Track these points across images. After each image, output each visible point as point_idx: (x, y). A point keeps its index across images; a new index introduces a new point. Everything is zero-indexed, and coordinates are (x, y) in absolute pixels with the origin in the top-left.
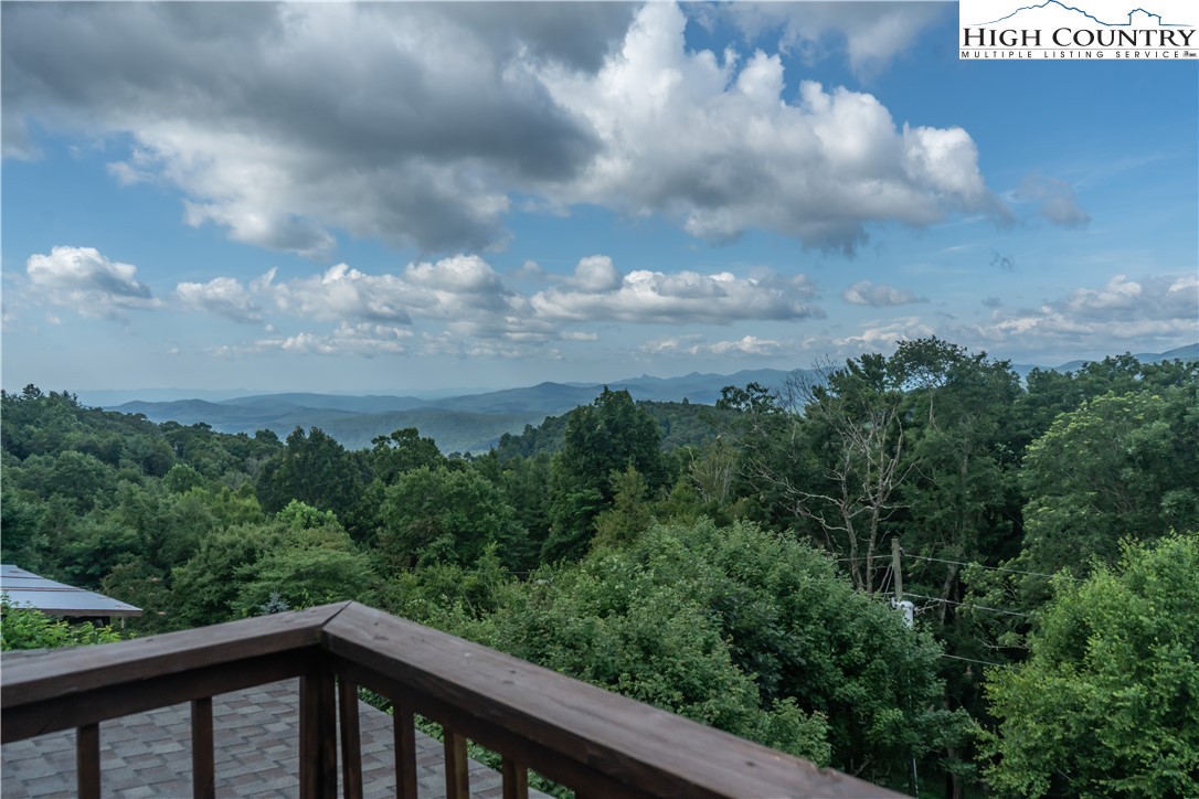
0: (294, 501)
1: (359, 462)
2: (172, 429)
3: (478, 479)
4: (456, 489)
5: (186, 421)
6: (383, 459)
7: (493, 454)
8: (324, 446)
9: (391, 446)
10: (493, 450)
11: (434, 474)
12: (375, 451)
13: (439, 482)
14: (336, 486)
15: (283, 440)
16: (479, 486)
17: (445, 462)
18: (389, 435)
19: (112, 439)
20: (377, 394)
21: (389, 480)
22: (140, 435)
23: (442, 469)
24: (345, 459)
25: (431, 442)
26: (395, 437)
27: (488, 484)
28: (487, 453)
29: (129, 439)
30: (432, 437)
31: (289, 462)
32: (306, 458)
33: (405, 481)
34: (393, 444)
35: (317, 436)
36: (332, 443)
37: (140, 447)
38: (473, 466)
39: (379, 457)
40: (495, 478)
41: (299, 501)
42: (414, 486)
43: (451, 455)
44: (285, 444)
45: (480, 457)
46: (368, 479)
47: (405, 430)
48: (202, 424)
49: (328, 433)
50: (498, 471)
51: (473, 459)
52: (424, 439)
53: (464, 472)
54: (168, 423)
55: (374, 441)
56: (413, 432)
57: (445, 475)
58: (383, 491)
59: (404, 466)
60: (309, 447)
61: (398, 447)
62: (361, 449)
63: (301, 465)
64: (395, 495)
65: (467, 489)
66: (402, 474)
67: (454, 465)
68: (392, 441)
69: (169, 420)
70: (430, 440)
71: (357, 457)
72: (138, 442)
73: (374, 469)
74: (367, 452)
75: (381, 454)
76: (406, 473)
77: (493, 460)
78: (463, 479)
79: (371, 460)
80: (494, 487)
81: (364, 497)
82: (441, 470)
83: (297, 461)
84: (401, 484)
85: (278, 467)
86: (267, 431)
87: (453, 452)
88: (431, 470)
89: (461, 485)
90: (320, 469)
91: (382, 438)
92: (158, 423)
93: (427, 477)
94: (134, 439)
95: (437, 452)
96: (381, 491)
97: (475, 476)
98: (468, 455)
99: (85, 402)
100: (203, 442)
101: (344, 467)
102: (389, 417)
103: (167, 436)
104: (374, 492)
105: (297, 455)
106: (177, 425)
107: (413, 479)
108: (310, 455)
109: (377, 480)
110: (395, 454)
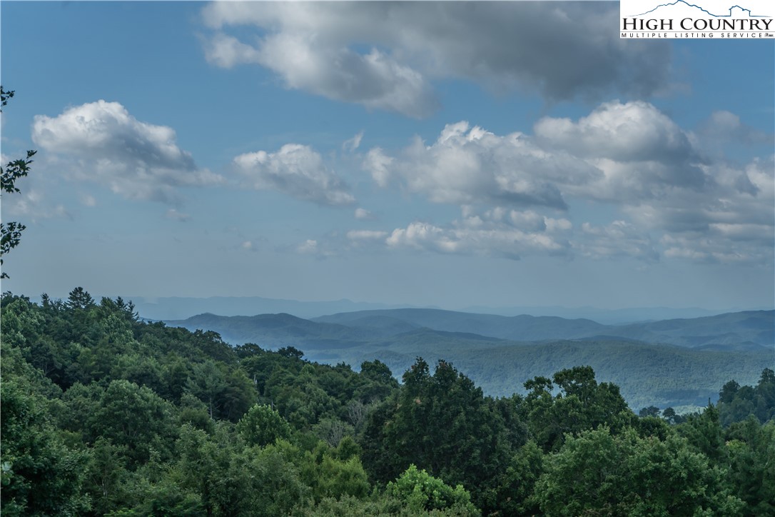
0: (413, 467)
1: (506, 415)
2: (250, 355)
3: (684, 452)
4: (651, 466)
5: (270, 344)
6: (541, 411)
7: (711, 414)
8: (455, 388)
9: (554, 393)
10: (711, 407)
11: (617, 439)
12: (529, 399)
13: (625, 452)
14: (471, 450)
15: (398, 377)
16: (686, 461)
17: (635, 422)
18: (550, 376)
19: (175, 365)
20: (536, 314)
21: (550, 443)
22: (211, 362)
23: (630, 432)
24: (485, 409)
25: (614, 390)
26: (559, 380)
27: (699, 459)
28: (701, 410)
29: (196, 367)
30: (615, 381)
31: (406, 410)
32: (429, 405)
33: (573, 448)
34: (556, 391)
35: (446, 373)
36: (466, 384)
37: (211, 377)
38: (679, 430)
39: (536, 409)
40: (713, 453)
41: (420, 468)
42: (587, 456)
43: (643, 412)
44: (401, 382)
45: (690, 418)
46: (518, 443)
47: (576, 370)
48: (291, 349)
49: (462, 370)
50: (719, 440)
51: (678, 419)
52: (604, 385)
53: (662, 439)
54: (247, 346)
55: (528, 385)
56: (587, 374)
57: (634, 443)
58: (539, 461)
59: (574, 425)
60: (433, 390)
61: (564, 395)
62: (509, 396)
63: (422, 415)
64: (557, 468)
65: (668, 465)
66: (569, 437)
67: (648, 427)
68: (555, 385)
69: (248, 342)
70: (612, 387)
71: (503, 406)
72: (208, 371)
73: (527, 426)
74: (518, 400)
75: (538, 404)
76: (575, 437)
77: (710, 423)
78: (661, 450)
79: (523, 414)
80: (711, 466)
81: (510, 469)
82: (627, 433)
83: (417, 410)
84: (568, 451)
85: (390, 416)
86: (377, 362)
87: (647, 406)
88: (613, 432)
89: (660, 460)
90: (449, 422)
91: (540, 381)
92: (234, 346)
93: (606, 444)
94: (203, 366)
95: (622, 406)
96: (535, 461)
97: (681, 446)
98: (669, 412)
99: (144, 314)
100: (292, 376)
101: (482, 422)
102: (550, 349)
103: (245, 364)
104: (526, 461)
105: (418, 401)
106: (258, 350)
107: (585, 446)
108: (436, 402)
109: (530, 443)
110: (559, 405)
